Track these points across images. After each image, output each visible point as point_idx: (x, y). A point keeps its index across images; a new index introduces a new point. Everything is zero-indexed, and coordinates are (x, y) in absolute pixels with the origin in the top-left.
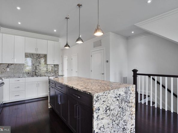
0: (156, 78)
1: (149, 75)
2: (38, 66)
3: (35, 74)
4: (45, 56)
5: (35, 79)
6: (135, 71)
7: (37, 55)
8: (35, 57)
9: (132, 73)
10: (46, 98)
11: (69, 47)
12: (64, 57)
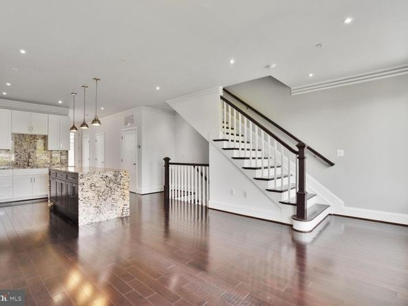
0: (200, 167)
1: (194, 165)
2: (33, 152)
3: (28, 165)
4: (45, 138)
5: (28, 171)
6: (167, 160)
7: (31, 135)
8: (28, 140)
9: (164, 161)
10: (45, 200)
11: (76, 129)
12: (83, 136)
